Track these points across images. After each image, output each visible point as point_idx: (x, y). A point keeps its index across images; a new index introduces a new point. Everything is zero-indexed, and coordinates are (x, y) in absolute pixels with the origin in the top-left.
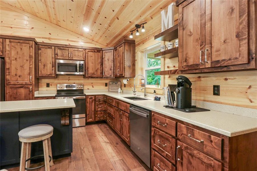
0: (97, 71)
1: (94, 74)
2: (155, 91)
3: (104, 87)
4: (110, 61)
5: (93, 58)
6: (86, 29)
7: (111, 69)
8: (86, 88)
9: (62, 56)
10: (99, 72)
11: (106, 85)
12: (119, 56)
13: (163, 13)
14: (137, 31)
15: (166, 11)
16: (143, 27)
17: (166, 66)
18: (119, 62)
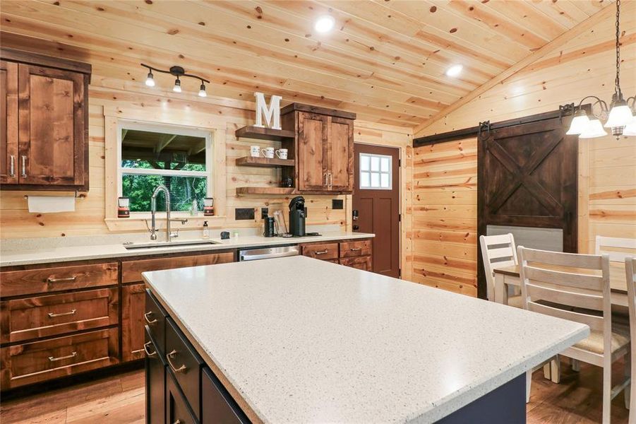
2: (206, 222)
12: (23, 103)
13: (260, 96)
14: (178, 82)
15: (268, 100)
16: (203, 87)
17: (230, 176)
18: (25, 127)
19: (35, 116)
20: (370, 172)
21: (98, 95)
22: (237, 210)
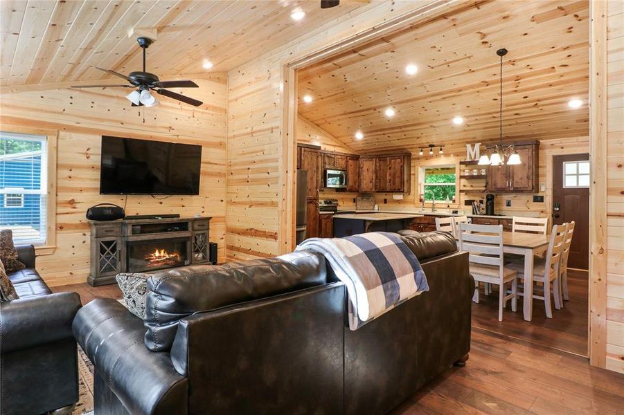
0: (355, 183)
1: (352, 186)
3: (352, 204)
4: (370, 171)
5: (352, 167)
6: (359, 136)
7: (371, 182)
8: (340, 203)
9: (329, 164)
10: (357, 184)
11: (355, 201)
12: (390, 168)
13: (469, 146)
14: (431, 150)
15: (473, 146)
16: (441, 150)
17: (462, 185)
18: (390, 175)
19: (392, 171)
20: (578, 175)
21: (414, 159)
22: (466, 201)
